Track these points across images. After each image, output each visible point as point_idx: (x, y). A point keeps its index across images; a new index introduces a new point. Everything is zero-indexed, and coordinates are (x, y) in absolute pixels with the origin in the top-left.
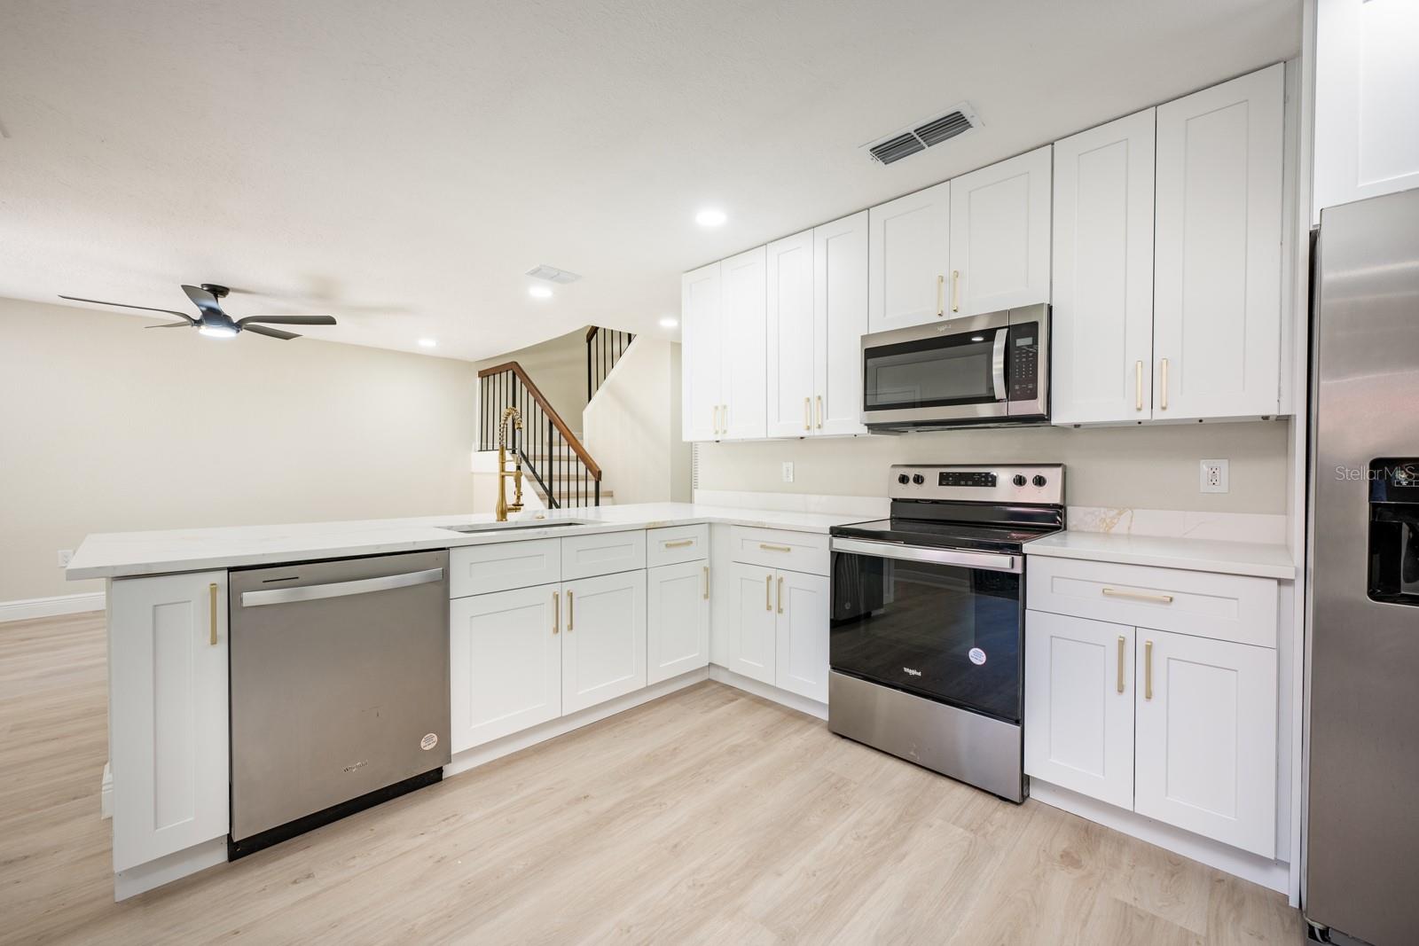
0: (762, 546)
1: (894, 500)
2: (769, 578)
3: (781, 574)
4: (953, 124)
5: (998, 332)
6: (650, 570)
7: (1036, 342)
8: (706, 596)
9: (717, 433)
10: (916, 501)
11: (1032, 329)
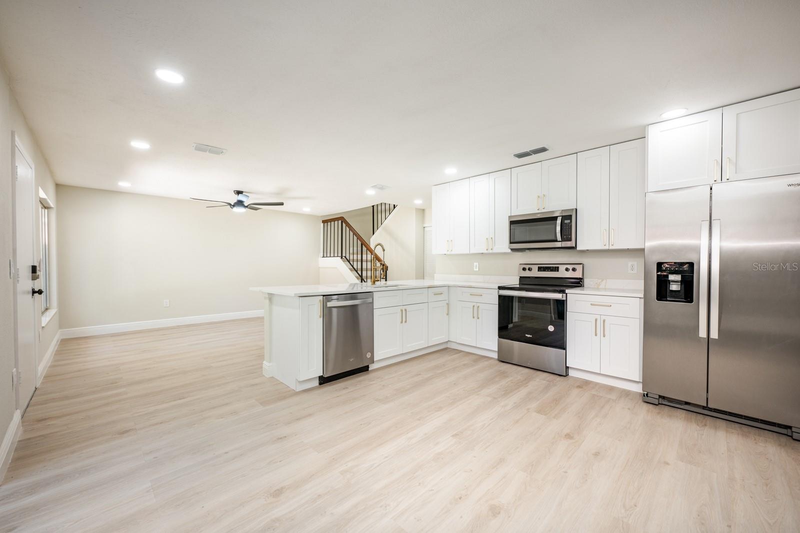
0: (471, 295)
1: (520, 277)
2: (474, 306)
3: (478, 304)
4: (543, 150)
5: (558, 218)
6: (429, 304)
7: (571, 222)
8: (448, 314)
9: (448, 251)
10: (529, 277)
11: (570, 217)
